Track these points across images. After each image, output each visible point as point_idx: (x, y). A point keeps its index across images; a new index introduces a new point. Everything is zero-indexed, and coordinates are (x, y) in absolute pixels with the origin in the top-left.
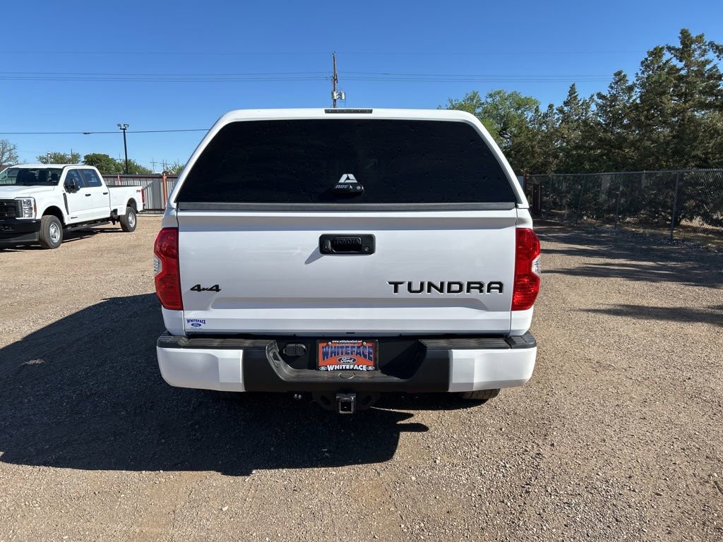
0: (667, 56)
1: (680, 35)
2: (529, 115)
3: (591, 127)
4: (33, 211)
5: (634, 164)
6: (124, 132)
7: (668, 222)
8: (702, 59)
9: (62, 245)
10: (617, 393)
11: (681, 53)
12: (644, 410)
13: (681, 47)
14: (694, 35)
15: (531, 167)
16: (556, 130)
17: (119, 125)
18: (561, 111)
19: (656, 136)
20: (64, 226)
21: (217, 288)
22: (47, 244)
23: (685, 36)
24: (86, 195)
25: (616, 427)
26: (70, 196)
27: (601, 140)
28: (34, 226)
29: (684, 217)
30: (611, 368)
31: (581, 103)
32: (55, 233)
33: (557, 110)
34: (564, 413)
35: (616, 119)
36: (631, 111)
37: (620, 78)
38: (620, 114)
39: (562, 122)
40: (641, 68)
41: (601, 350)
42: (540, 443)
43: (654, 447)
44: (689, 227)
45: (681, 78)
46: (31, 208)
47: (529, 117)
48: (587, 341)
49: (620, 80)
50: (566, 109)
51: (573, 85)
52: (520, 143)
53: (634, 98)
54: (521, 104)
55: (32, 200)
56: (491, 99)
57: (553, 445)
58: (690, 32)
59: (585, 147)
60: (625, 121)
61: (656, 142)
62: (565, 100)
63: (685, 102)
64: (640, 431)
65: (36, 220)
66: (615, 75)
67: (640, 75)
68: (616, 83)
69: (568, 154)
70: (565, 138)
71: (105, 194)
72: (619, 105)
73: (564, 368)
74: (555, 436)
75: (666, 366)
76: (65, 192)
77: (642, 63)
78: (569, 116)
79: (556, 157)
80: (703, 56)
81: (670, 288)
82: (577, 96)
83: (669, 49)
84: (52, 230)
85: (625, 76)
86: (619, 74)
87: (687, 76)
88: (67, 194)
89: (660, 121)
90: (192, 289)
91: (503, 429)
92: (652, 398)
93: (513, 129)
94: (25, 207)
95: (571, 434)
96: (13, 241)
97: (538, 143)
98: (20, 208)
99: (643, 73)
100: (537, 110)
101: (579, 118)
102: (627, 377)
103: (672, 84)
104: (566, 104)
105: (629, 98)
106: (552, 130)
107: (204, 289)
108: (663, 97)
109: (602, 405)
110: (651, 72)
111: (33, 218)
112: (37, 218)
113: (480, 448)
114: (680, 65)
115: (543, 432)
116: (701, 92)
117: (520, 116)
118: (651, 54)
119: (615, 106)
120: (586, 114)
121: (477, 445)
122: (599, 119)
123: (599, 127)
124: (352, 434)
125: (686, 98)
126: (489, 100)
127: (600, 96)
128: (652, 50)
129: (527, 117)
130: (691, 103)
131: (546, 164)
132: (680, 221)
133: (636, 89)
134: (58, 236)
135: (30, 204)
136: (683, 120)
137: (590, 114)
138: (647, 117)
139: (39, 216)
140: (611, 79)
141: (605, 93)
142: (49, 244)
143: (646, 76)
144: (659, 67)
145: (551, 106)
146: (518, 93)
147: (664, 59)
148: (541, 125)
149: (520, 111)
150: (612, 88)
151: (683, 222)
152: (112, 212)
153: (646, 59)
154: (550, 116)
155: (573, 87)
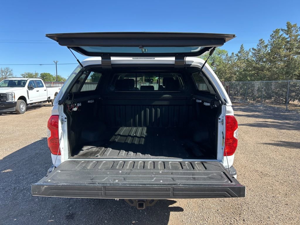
0: (281, 33)
1: (287, 24)
3: (250, 62)
4: (14, 98)
5: (268, 77)
6: (56, 64)
7: (284, 102)
8: (296, 34)
9: (26, 112)
10: (272, 189)
11: (287, 32)
12: (286, 199)
13: (287, 29)
14: (292, 24)
15: (225, 79)
16: (235, 63)
17: (54, 61)
18: (237, 55)
19: (278, 66)
20: (27, 104)
22: (19, 112)
23: (289, 25)
24: (37, 91)
25: (274, 209)
26: (30, 92)
27: (254, 67)
28: (14, 104)
29: (291, 100)
30: (268, 176)
31: (245, 52)
32: (23, 107)
33: (235, 55)
34: (248, 201)
35: (260, 59)
36: (267, 55)
37: (262, 42)
38: (262, 57)
39: (238, 60)
40: (270, 38)
41: (262, 166)
42: (237, 219)
43: (294, 221)
44: (293, 104)
45: (288, 42)
46: (13, 97)
47: (224, 58)
48: (255, 161)
49: (262, 43)
50: (239, 54)
52: (220, 68)
53: (268, 50)
54: (221, 52)
55: (13, 93)
57: (244, 220)
58: (290, 23)
59: (247, 70)
60: (264, 60)
61: (278, 68)
62: (239, 51)
63: (290, 52)
64: (286, 212)
65: (14, 102)
66: (260, 41)
67: (270, 41)
68: (260, 44)
69: (241, 73)
70: (239, 66)
71: (45, 90)
72: (262, 53)
73: (246, 175)
74: (245, 215)
75: (294, 174)
76: (28, 90)
77: (271, 36)
78: (240, 58)
79: (235, 74)
80: (296, 32)
81: (289, 134)
82: (244, 49)
83: (282, 30)
84: (22, 106)
85: (264, 41)
87: (290, 41)
88: (29, 91)
89: (279, 60)
91: (219, 211)
92: (289, 193)
93: (217, 63)
94: (10, 96)
95: (253, 213)
96: (4, 111)
97: (228, 68)
98: (8, 97)
99: (271, 39)
100: (227, 55)
101: (245, 58)
102: (276, 181)
103: (284, 44)
104: (239, 52)
105: (266, 50)
106: (233, 63)
108: (280, 50)
109: (266, 197)
110: (275, 40)
111: (13, 101)
112: (15, 101)
113: (208, 222)
114: (287, 36)
115: (239, 212)
116: (296, 48)
117: (220, 57)
118: (275, 32)
119: (260, 53)
120: (248, 56)
121: (206, 220)
122: (253, 59)
123: (253, 62)
124: (145, 213)
125: (290, 50)
127: (254, 49)
128: (275, 30)
129: (223, 58)
130: (292, 52)
131: (231, 77)
132: (289, 102)
133: (268, 46)
134: (24, 108)
135: (12, 95)
136: (289, 59)
137: (249, 57)
138: (273, 58)
139: (16, 100)
140: (258, 42)
141: (255, 48)
142: (20, 112)
143: (272, 41)
144: (278, 37)
145: (233, 53)
147: (280, 34)
148: (229, 61)
149: (220, 55)
150: (258, 46)
151: (290, 102)
152: (48, 98)
153: (273, 34)
154: (232, 58)
155: (242, 46)
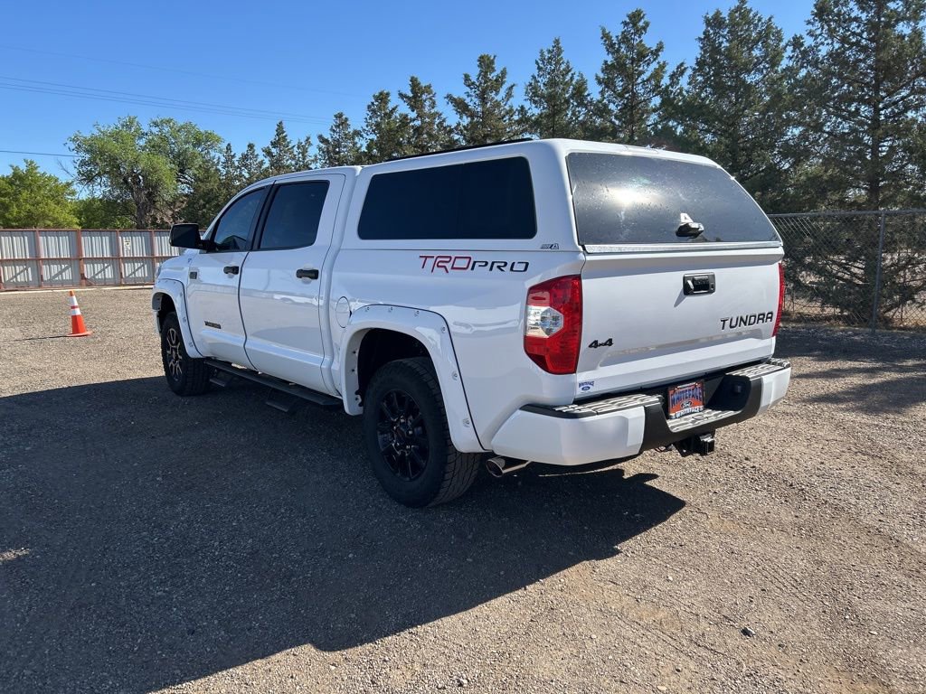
1: (410, 83)
2: (217, 155)
8: (433, 111)
13: (412, 95)
14: (423, 84)
18: (267, 153)
21: (610, 342)
23: (414, 83)
31: (294, 145)
33: (261, 151)
37: (341, 121)
40: (368, 112)
49: (342, 123)
50: (273, 150)
51: (281, 123)
54: (202, 140)
56: (157, 129)
58: (419, 80)
62: (273, 139)
66: (336, 116)
67: (368, 120)
68: (338, 126)
72: (344, 152)
77: (368, 107)
80: (433, 108)
82: (286, 136)
83: (401, 96)
85: (346, 119)
86: (339, 116)
90: (590, 346)
93: (196, 172)
99: (371, 118)
100: (228, 150)
104: (274, 144)
107: (601, 345)
110: (378, 119)
114: (413, 115)
118: (377, 98)
119: (339, 152)
126: (155, 130)
127: (322, 139)
128: (377, 94)
133: (366, 136)
140: (332, 122)
141: (327, 136)
143: (374, 123)
144: (386, 114)
145: (251, 146)
146: (193, 124)
147: (391, 106)
148: (238, 169)
149: (202, 149)
150: (334, 131)
153: (373, 103)
154: (251, 159)
155: (280, 125)
